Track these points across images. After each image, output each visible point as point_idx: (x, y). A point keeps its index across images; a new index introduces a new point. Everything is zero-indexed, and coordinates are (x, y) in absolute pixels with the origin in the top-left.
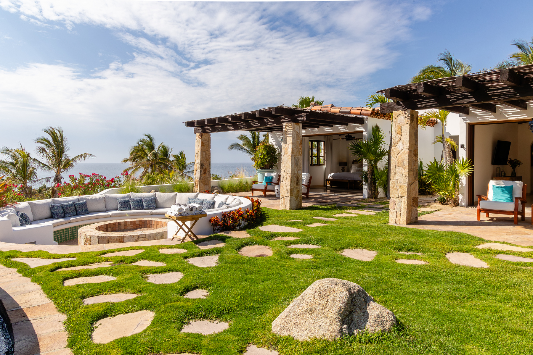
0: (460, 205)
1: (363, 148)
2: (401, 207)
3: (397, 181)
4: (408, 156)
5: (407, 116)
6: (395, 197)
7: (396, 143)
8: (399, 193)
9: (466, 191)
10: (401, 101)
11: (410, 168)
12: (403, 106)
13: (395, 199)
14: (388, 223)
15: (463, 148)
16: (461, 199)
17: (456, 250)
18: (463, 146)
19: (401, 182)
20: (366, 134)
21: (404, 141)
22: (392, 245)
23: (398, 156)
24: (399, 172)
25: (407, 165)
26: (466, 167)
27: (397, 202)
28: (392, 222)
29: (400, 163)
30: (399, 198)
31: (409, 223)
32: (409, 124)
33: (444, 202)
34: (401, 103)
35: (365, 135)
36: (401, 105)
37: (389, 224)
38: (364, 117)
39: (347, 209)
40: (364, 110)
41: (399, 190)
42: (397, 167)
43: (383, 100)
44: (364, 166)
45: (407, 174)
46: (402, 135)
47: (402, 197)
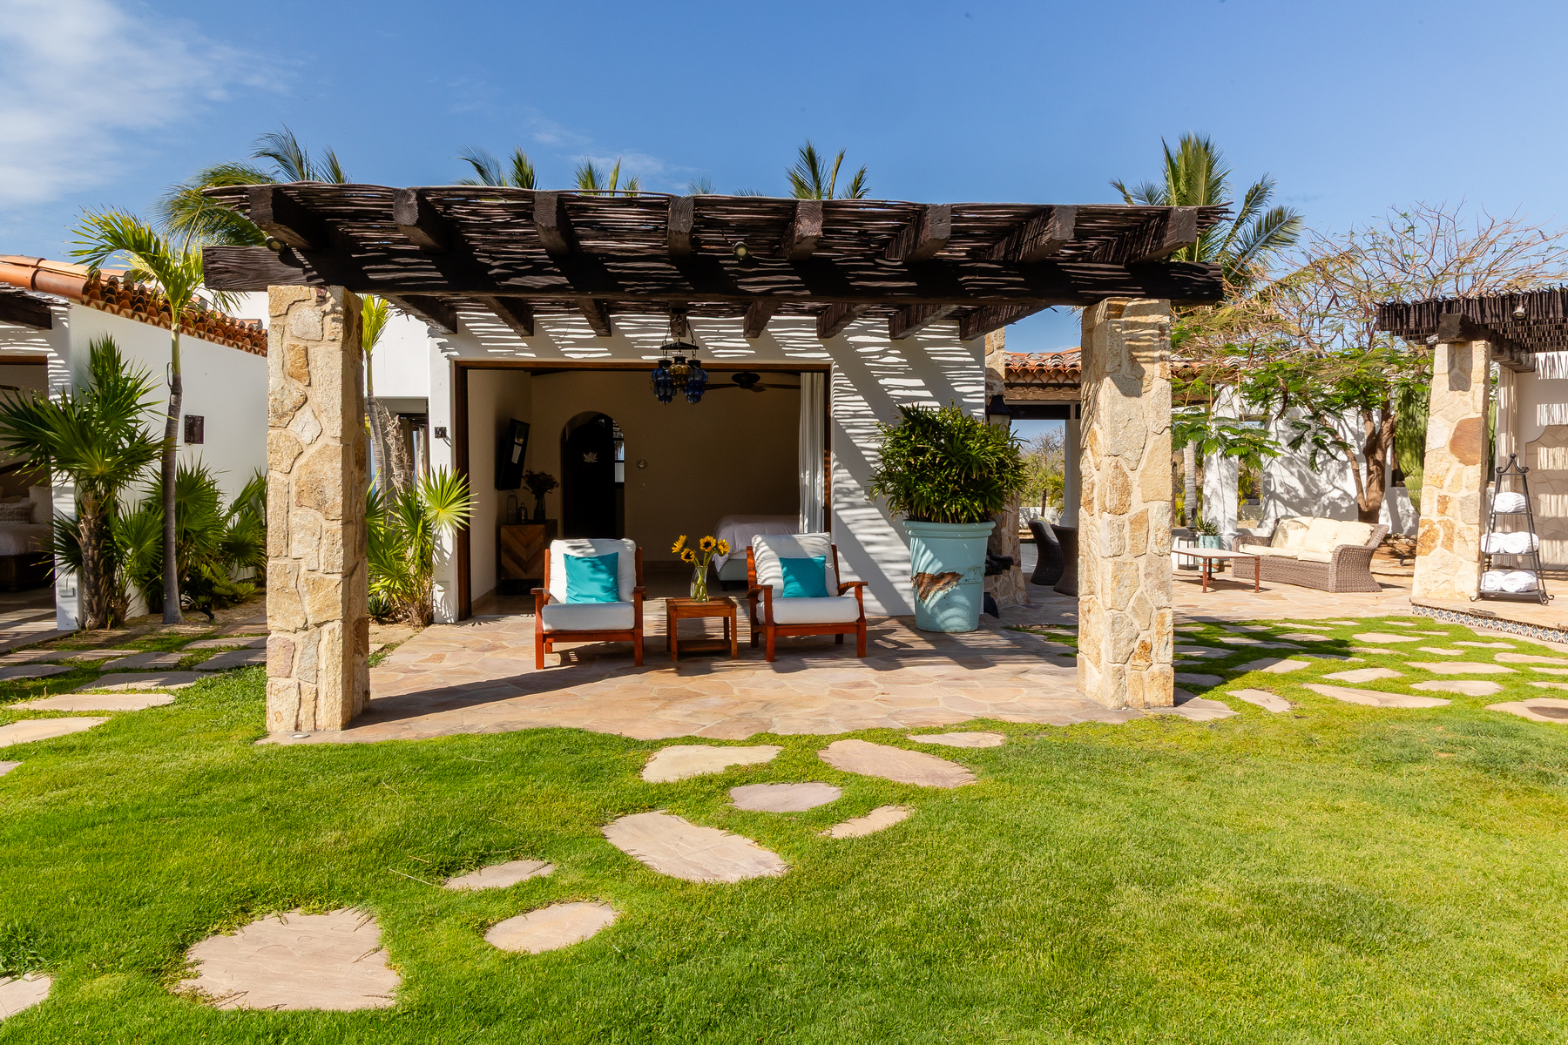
0: (436, 619)
1: (58, 426)
2: (317, 665)
3: (295, 562)
4: (340, 465)
5: (327, 307)
6: (293, 629)
7: (284, 414)
8: (308, 609)
9: (452, 575)
10: (300, 250)
11: (347, 512)
12: (306, 271)
13: (291, 637)
14: (266, 735)
15: (441, 439)
16: (439, 600)
17: (622, 810)
18: (441, 433)
19: (315, 566)
20: (65, 366)
21: (323, 407)
22: (411, 856)
23: (297, 465)
24: (303, 528)
25: (339, 500)
26: (456, 499)
27: (300, 648)
28: (280, 732)
29: (311, 493)
30: (306, 629)
31: (350, 722)
32: (338, 344)
33: (386, 615)
34: (299, 256)
35: (60, 374)
36: (299, 264)
37: (269, 740)
38: (56, 298)
39: (24, 694)
40: (50, 271)
41: (307, 599)
42: (293, 508)
43: (142, 241)
44: (58, 496)
45: (339, 535)
46: (310, 385)
47: (318, 625)
